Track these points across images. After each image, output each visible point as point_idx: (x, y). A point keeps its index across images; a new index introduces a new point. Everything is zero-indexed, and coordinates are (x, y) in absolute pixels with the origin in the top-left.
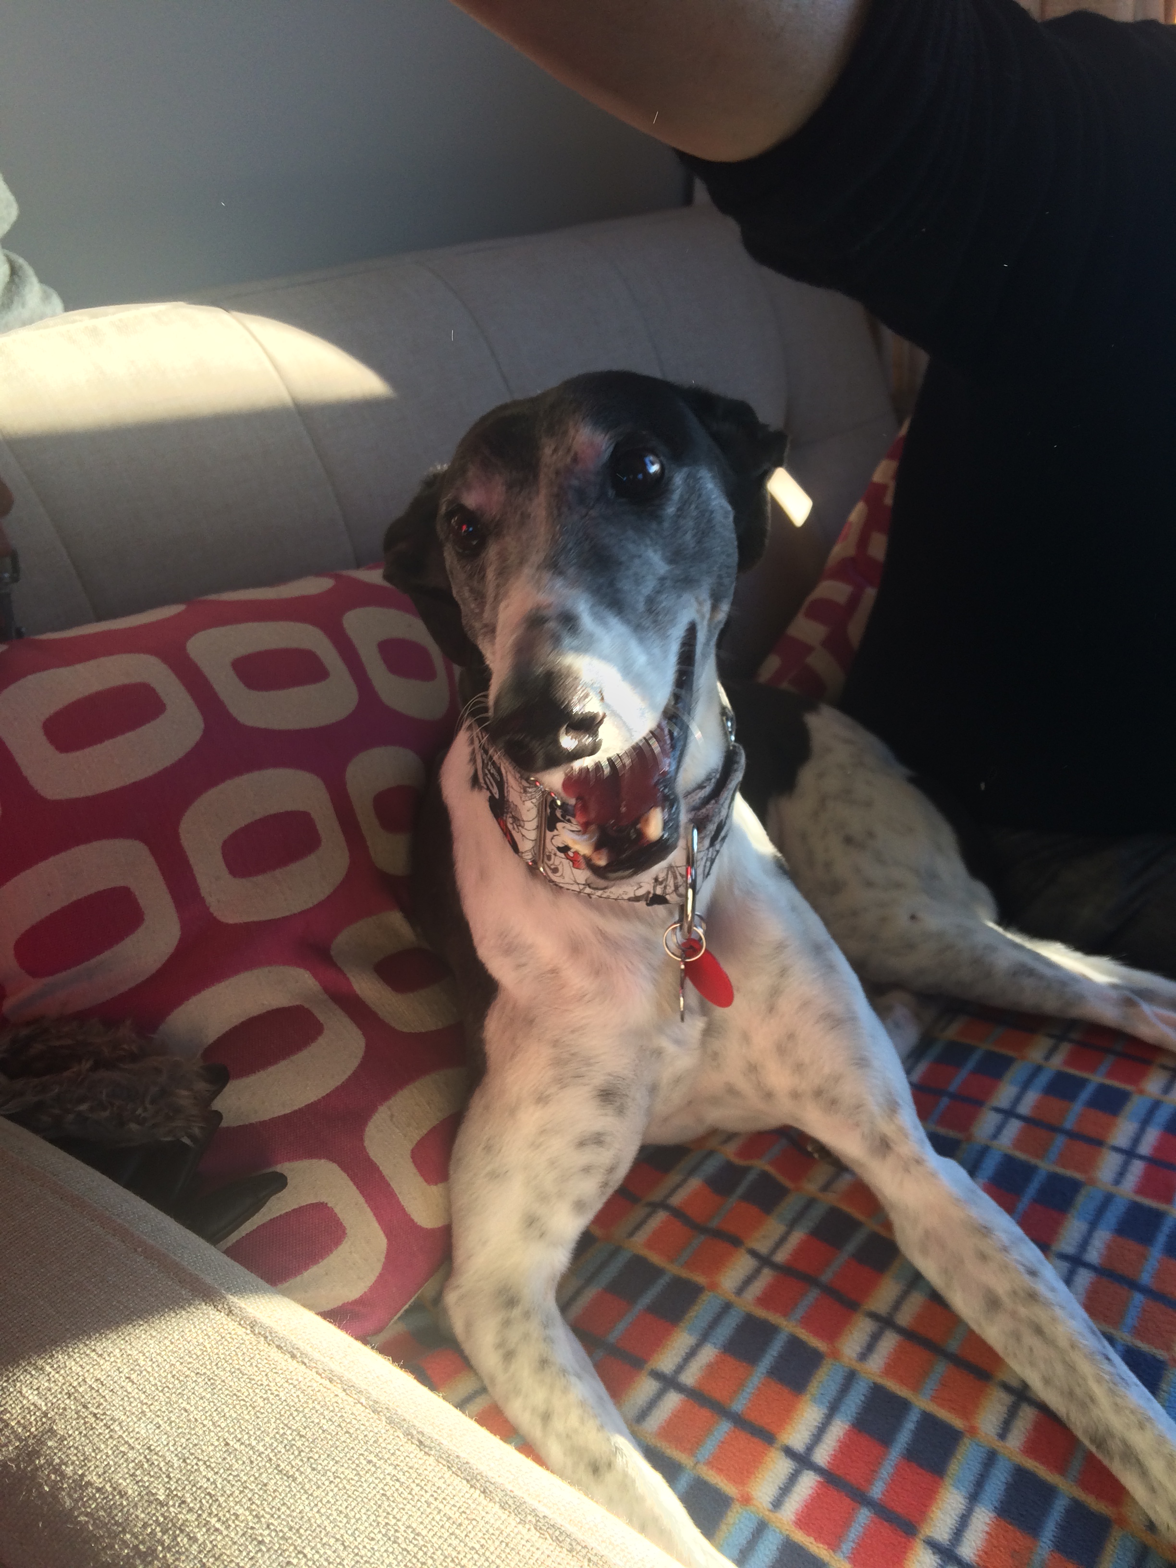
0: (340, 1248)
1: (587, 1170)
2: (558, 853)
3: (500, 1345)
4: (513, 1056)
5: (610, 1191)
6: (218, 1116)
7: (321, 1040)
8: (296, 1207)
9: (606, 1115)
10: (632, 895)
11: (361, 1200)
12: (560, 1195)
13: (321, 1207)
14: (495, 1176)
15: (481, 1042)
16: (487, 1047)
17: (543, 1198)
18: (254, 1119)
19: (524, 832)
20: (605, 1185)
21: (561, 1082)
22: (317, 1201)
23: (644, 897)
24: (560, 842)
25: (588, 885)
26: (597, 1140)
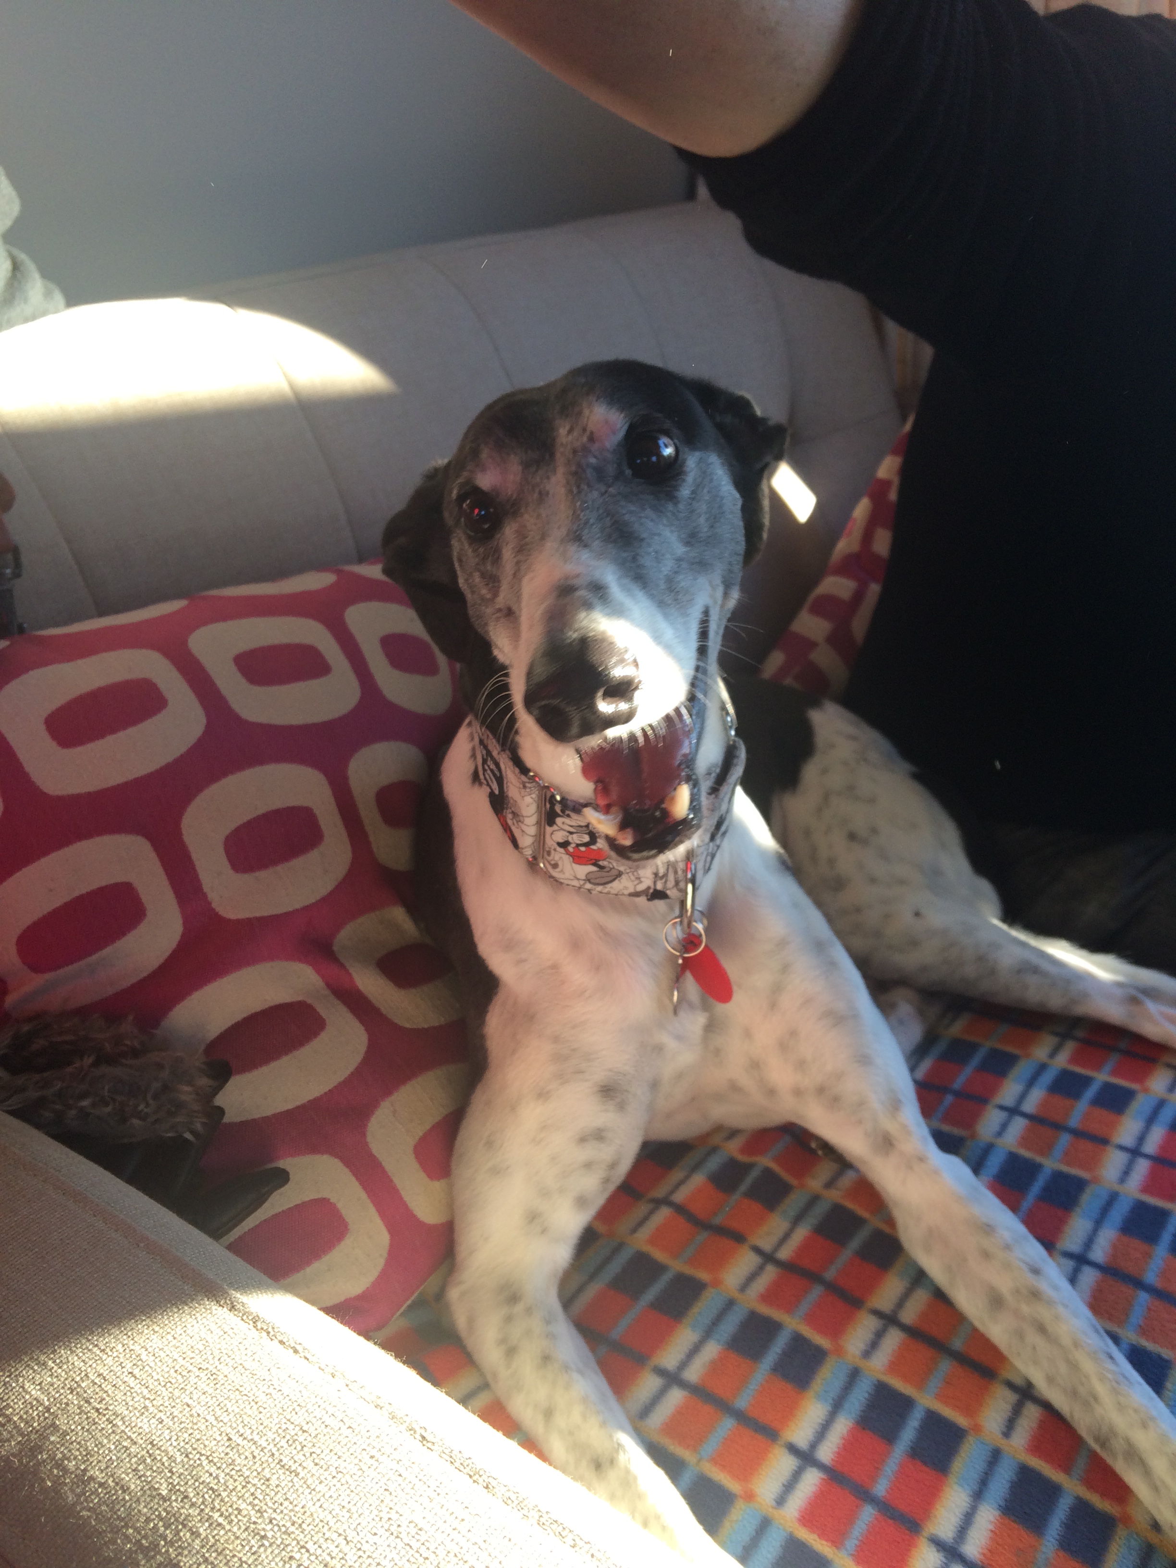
0: (343, 1243)
1: (588, 1165)
3: (503, 1341)
4: (514, 1052)
5: (612, 1187)
6: (221, 1111)
7: (323, 1035)
8: (299, 1202)
9: (605, 1110)
10: (631, 890)
11: (364, 1195)
12: (562, 1191)
13: (323, 1203)
14: (496, 1171)
15: (483, 1038)
16: (489, 1042)
17: (545, 1193)
18: (257, 1115)
20: (606, 1180)
21: (561, 1078)
22: (320, 1196)
23: (645, 892)
24: (560, 837)
25: (588, 880)
26: (599, 1135)
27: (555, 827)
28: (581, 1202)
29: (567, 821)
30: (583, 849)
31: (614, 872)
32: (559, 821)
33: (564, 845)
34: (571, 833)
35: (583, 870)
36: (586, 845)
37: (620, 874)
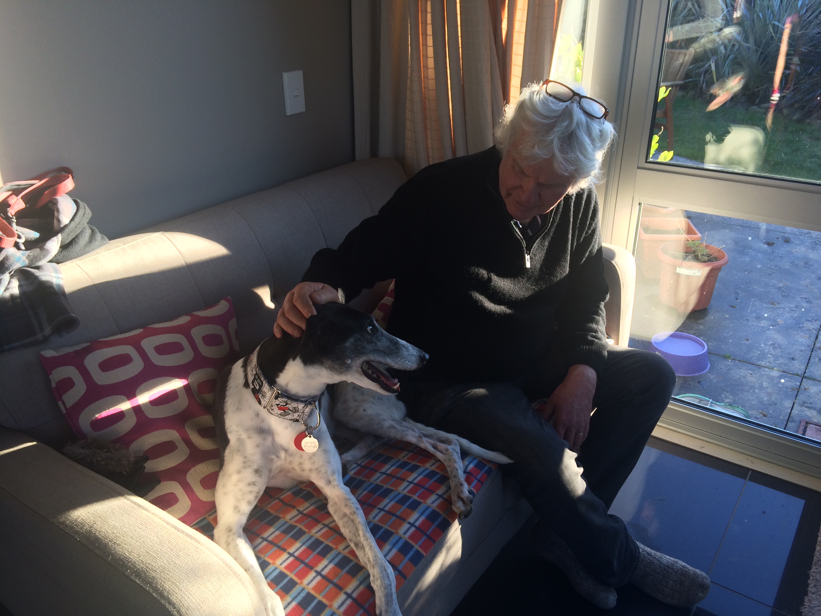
0: (177, 504)
1: (251, 492)
2: (276, 406)
4: (232, 461)
5: (258, 499)
6: (145, 467)
7: (177, 451)
8: (166, 493)
9: (256, 477)
10: (291, 419)
11: (184, 492)
12: (243, 499)
13: (173, 493)
14: (225, 494)
15: (224, 456)
16: (225, 458)
17: (238, 500)
18: (156, 471)
19: (265, 399)
20: (256, 497)
21: (244, 468)
22: (171, 492)
23: (293, 420)
24: (277, 403)
25: (280, 414)
26: (254, 484)
27: (277, 400)
28: (249, 503)
29: (282, 399)
30: (282, 406)
31: (288, 413)
32: (279, 399)
33: (277, 405)
34: (281, 402)
35: (280, 412)
36: (284, 406)
37: (290, 414)
